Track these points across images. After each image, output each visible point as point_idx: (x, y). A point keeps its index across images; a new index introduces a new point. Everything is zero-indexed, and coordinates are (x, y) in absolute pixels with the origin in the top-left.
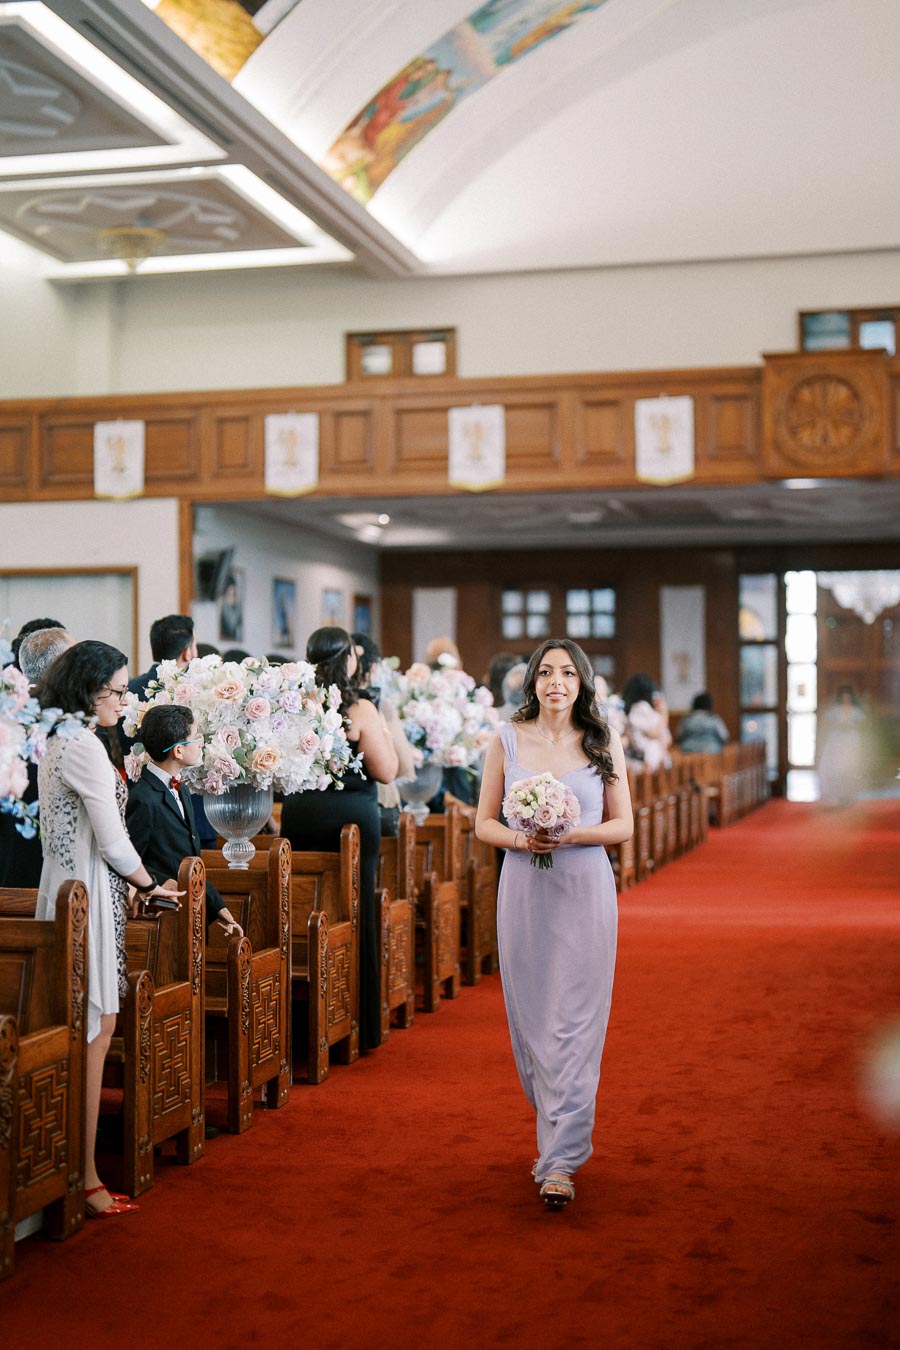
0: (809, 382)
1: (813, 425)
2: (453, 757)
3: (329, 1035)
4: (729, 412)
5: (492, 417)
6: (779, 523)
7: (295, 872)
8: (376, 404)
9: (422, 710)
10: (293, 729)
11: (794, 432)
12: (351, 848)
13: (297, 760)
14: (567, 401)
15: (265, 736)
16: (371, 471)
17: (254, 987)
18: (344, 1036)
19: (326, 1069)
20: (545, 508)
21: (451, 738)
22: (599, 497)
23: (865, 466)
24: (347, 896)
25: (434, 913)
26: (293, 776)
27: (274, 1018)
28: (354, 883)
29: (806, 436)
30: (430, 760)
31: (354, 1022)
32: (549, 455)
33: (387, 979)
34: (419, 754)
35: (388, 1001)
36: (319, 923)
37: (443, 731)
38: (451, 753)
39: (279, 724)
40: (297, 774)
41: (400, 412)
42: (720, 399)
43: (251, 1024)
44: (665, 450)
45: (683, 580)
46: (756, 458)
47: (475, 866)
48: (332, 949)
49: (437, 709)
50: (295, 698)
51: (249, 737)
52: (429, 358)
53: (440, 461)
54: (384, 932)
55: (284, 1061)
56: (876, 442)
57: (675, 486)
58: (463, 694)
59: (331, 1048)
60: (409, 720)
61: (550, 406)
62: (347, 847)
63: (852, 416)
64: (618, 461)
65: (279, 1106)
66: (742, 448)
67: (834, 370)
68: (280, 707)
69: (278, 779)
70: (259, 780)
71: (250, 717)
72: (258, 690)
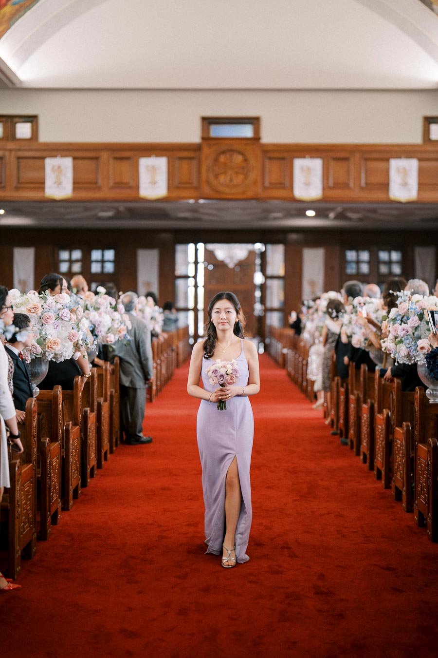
0: (224, 152)
1: (225, 173)
3: (73, 485)
4: (185, 165)
5: (67, 163)
6: (199, 220)
8: (7, 153)
9: (93, 315)
10: (63, 328)
11: (216, 176)
13: (67, 344)
14: (104, 156)
15: (51, 332)
16: (3, 188)
17: (51, 464)
18: (77, 484)
19: (72, 502)
20: (86, 209)
22: (116, 205)
23: (250, 194)
24: (78, 413)
25: (102, 418)
26: (64, 352)
27: (57, 478)
28: (80, 406)
29: (222, 178)
31: (80, 477)
32: (96, 183)
33: (89, 453)
35: (89, 465)
36: (70, 428)
37: (103, 326)
39: (57, 326)
40: (66, 352)
41: (19, 158)
42: (180, 158)
43: (50, 482)
44: (154, 183)
45: (149, 246)
46: (197, 188)
48: (73, 441)
49: (100, 314)
50: (67, 313)
51: (44, 333)
52: (23, 130)
53: (41, 184)
54: (88, 430)
55: (59, 500)
56: (255, 183)
57: (158, 200)
58: (109, 307)
59: (73, 491)
61: (96, 159)
63: (244, 170)
64: (130, 188)
65: (58, 523)
66: (191, 183)
67: (236, 147)
68: (58, 317)
69: (56, 354)
70: (47, 355)
71: (44, 322)
72: (47, 308)
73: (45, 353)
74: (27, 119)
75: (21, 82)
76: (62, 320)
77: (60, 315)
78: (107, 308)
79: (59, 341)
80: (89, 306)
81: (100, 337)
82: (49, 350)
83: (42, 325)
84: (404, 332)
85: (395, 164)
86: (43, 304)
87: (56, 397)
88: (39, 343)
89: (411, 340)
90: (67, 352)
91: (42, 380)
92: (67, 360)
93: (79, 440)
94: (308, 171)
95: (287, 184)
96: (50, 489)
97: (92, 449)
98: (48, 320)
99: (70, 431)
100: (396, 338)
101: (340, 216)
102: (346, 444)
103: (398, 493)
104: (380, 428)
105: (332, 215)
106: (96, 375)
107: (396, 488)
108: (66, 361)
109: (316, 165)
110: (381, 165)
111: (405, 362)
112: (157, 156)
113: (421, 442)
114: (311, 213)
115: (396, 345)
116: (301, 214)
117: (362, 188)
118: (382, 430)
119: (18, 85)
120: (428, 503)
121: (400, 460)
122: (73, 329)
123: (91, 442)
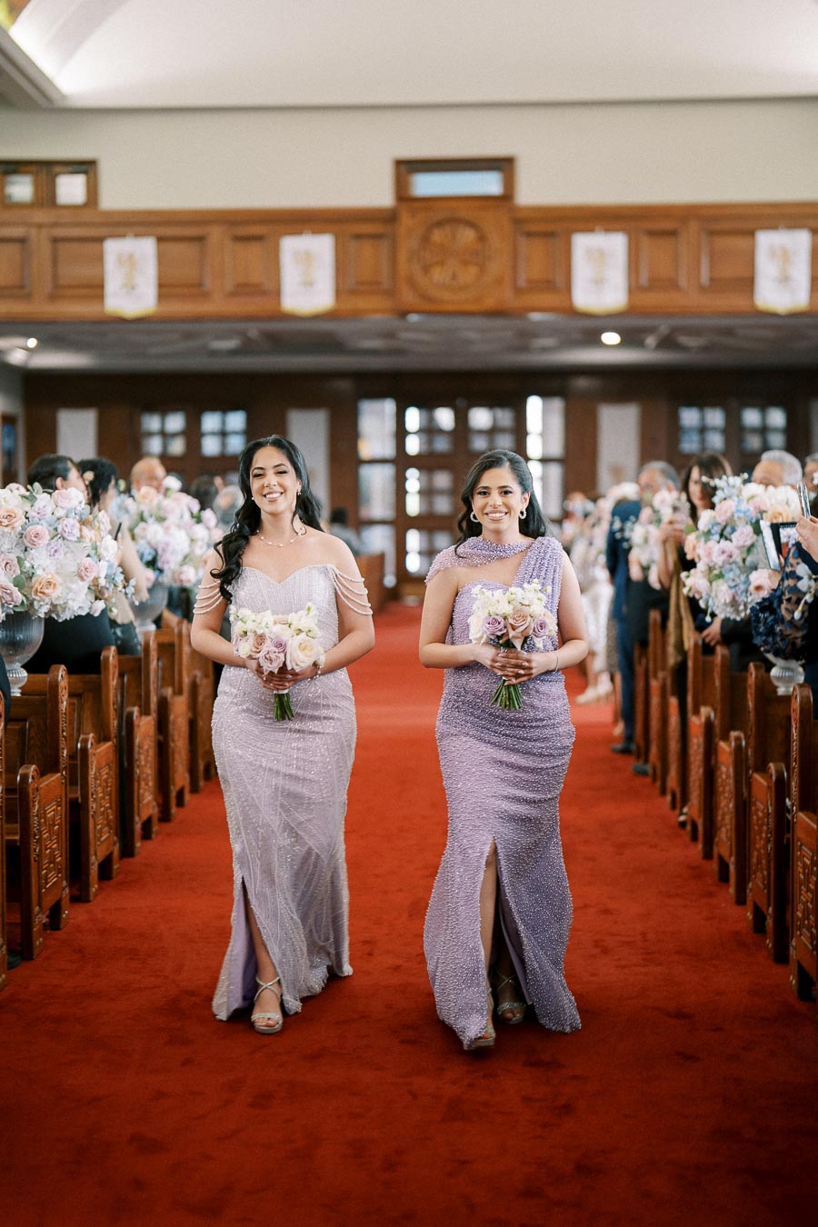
0: (440, 224)
1: (442, 263)
2: (183, 577)
3: (99, 854)
4: (367, 249)
5: (145, 248)
6: (398, 352)
7: (71, 695)
8: (33, 232)
9: (153, 532)
10: (68, 555)
11: (426, 269)
12: (111, 668)
13: (74, 586)
14: (216, 234)
15: (43, 563)
16: (28, 297)
17: (41, 815)
18: (108, 852)
19: (96, 886)
20: (188, 336)
21: (180, 558)
22: (241, 326)
23: (490, 302)
24: (109, 716)
25: (171, 726)
26: (70, 602)
27: (57, 843)
28: (114, 704)
29: (439, 275)
30: (160, 580)
31: (115, 838)
32: (200, 285)
33: (138, 793)
34: (150, 574)
35: (139, 815)
36: (89, 746)
37: (174, 552)
38: (181, 573)
39: (56, 551)
40: (74, 600)
41: (55, 240)
42: (358, 237)
43: (40, 850)
44: (308, 284)
45: (308, 403)
46: (391, 293)
47: (198, 680)
48: (99, 769)
49: (167, 529)
50: (73, 526)
51: (28, 565)
52: (71, 189)
53: (96, 289)
54: (136, 749)
55: (65, 883)
56: (499, 281)
57: (316, 317)
58: (187, 516)
59: (100, 865)
60: (142, 542)
61: (200, 239)
62: (107, 669)
63: (477, 257)
64: (264, 293)
65: (62, 926)
66: (378, 283)
67: (463, 213)
68: (57, 534)
69: (54, 606)
70: (36, 608)
71: (28, 544)
72: (34, 517)
73: (32, 604)
74: (76, 168)
75: (64, 97)
76: (64, 539)
77: (59, 530)
78: (182, 517)
79: (58, 579)
80: (146, 515)
81: (167, 572)
82: (37, 598)
83: (26, 550)
84: (723, 557)
85: (767, 241)
86: (27, 508)
87: (54, 686)
88: (17, 583)
89: (738, 572)
90: (77, 602)
91: (31, 655)
92: (80, 616)
93: (114, 769)
94: (600, 256)
95: (560, 280)
96: (39, 862)
97: (147, 784)
98: (34, 539)
99: (90, 751)
100: (711, 569)
101: (667, 343)
102: (644, 774)
103: (724, 866)
104: (697, 742)
105: (651, 341)
106: (153, 645)
107: (721, 858)
108: (78, 618)
109: (615, 244)
110: (740, 242)
111: (728, 615)
112: (314, 232)
113: (757, 770)
114: (611, 338)
115: (711, 582)
116: (592, 338)
117: (702, 289)
118: (699, 746)
119: (59, 103)
120: (768, 887)
121: (726, 805)
122: (88, 556)
123: (142, 772)
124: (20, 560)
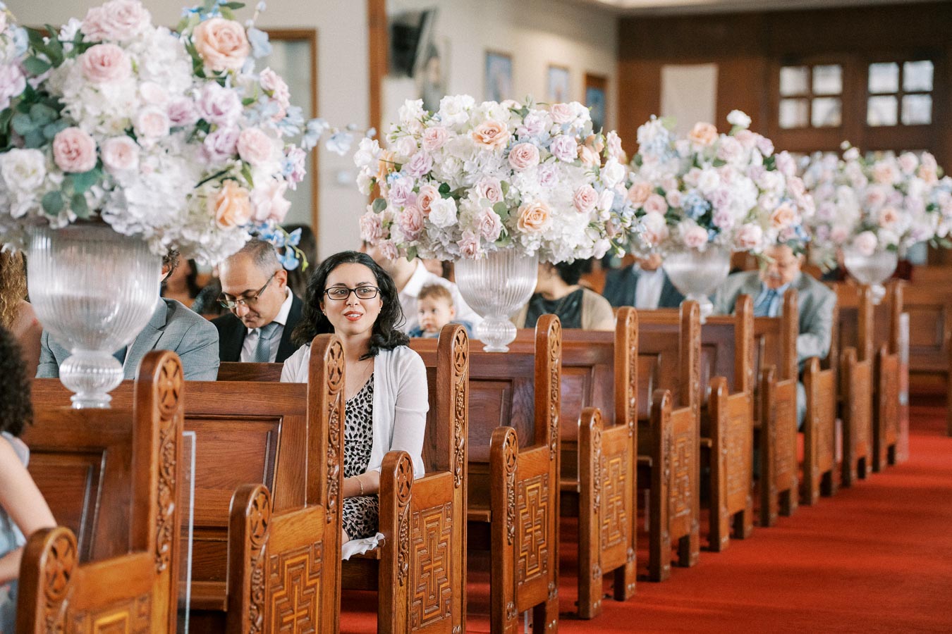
3: (603, 562)
13: (570, 219)
15: (532, 190)
17: (520, 489)
18: (619, 564)
19: (600, 603)
27: (542, 530)
30: (716, 241)
31: (631, 549)
35: (668, 529)
37: (734, 205)
39: (549, 176)
40: (570, 236)
43: (516, 532)
48: (606, 455)
49: (726, 178)
50: (569, 144)
51: (513, 191)
55: (552, 584)
58: (758, 161)
59: (606, 577)
60: (691, 191)
68: (548, 154)
71: (515, 166)
72: (524, 135)
73: (519, 239)
76: (557, 160)
77: (553, 150)
78: (750, 162)
79: (549, 208)
80: (700, 158)
81: (725, 231)
82: (523, 231)
83: (512, 174)
86: (517, 124)
90: (574, 240)
93: (629, 459)
96: (514, 548)
97: (681, 492)
98: (522, 160)
99: (594, 430)
124: (504, 186)
